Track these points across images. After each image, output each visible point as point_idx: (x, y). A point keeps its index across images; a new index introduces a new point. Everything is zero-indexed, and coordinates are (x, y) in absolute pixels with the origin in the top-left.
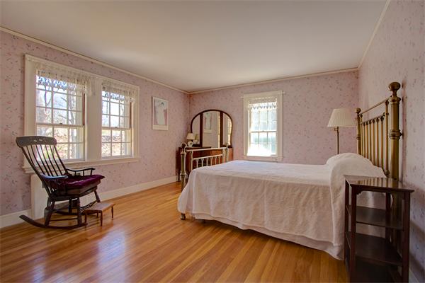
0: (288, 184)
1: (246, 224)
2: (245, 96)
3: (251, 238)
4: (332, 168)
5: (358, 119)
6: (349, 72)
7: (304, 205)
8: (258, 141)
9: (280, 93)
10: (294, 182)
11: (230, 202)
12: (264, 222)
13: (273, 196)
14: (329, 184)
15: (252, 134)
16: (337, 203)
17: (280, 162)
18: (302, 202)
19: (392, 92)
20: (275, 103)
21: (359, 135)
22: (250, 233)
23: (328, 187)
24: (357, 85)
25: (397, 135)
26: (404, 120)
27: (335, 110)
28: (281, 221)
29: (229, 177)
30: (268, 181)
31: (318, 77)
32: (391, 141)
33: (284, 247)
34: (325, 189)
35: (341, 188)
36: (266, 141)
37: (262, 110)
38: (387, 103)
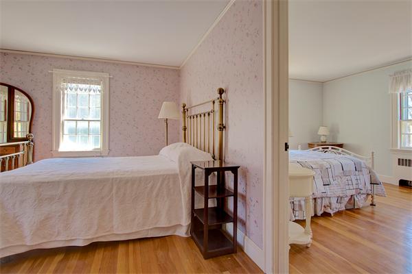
0: (141, 178)
1: (87, 238)
2: (56, 71)
3: (97, 251)
4: (177, 157)
5: (184, 112)
6: (173, 70)
7: (157, 196)
8: (74, 132)
9: (106, 76)
10: (146, 175)
11: (62, 215)
12: (112, 227)
13: (124, 194)
14: (178, 172)
15: (66, 122)
16: (185, 187)
17: (107, 156)
18: (154, 193)
19: (219, 96)
20: (99, 87)
21: (185, 126)
22: (94, 246)
23: (178, 175)
24: (179, 82)
25: (222, 128)
26: (227, 117)
27: (164, 103)
28: (134, 219)
29: (59, 182)
30: (116, 178)
31: (147, 67)
32: (218, 132)
33: (138, 246)
34: (175, 176)
35: (187, 173)
36: (87, 132)
37: (83, 93)
38: (214, 102)
